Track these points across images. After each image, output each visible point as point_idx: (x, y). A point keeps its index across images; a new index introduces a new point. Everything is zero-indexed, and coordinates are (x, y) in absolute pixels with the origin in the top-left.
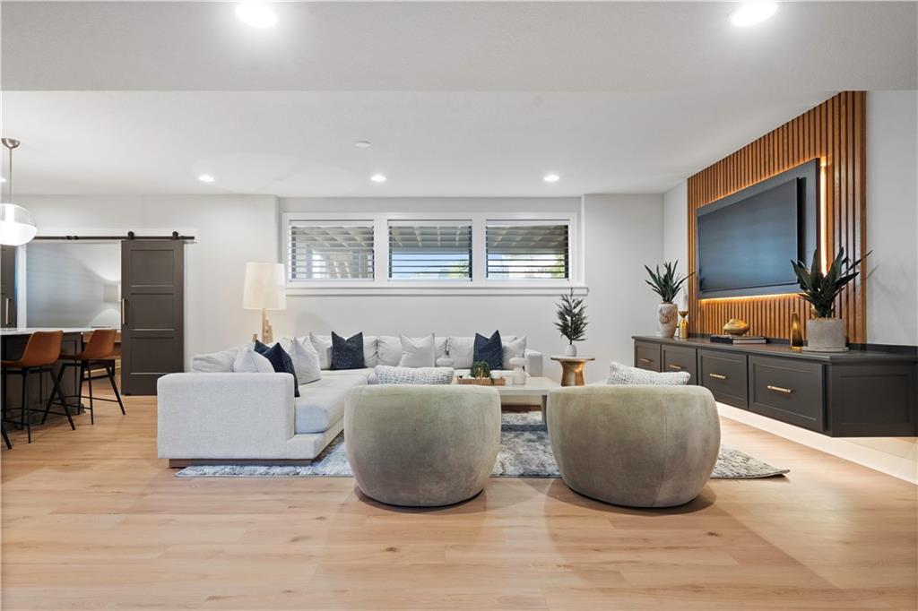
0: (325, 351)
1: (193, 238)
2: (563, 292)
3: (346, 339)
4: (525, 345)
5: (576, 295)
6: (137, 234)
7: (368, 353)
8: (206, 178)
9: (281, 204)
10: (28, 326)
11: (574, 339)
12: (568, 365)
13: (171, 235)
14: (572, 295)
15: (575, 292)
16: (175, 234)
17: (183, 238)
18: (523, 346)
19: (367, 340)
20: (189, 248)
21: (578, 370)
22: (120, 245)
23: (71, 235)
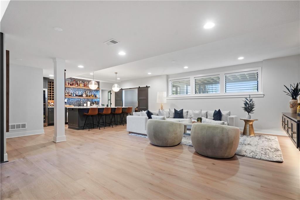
0: (173, 114)
1: (150, 87)
2: (245, 96)
3: (178, 110)
4: (230, 114)
5: (251, 97)
6: (140, 87)
7: (184, 114)
8: (150, 74)
9: (168, 77)
10: (125, 106)
11: (250, 113)
12: (246, 121)
13: (146, 86)
14: (250, 97)
15: (251, 96)
16: (147, 86)
17: (148, 87)
18: (229, 114)
19: (184, 111)
20: (149, 89)
21: (251, 123)
22: (137, 90)
23: (130, 88)
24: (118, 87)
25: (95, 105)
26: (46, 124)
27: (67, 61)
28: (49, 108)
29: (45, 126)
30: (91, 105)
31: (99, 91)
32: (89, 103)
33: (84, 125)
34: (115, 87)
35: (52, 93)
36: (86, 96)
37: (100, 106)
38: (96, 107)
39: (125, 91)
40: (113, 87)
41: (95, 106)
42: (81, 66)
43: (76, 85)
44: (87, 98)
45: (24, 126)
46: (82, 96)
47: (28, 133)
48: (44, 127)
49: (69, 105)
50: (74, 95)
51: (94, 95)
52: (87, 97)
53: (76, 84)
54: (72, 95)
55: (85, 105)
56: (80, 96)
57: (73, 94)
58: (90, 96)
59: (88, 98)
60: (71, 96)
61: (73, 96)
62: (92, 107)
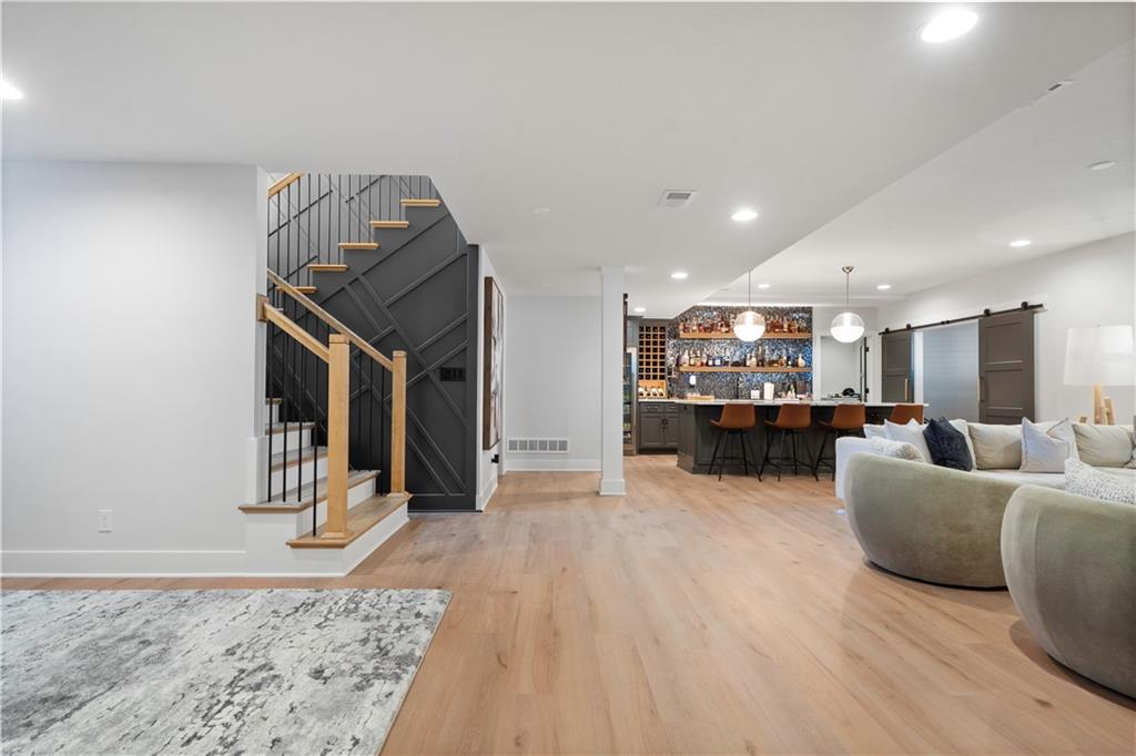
1: (1041, 306)
6: (993, 310)
8: (1020, 243)
13: (1020, 306)
16: (1025, 304)
17: (1032, 307)
20: (1038, 318)
22: (978, 326)
23: (945, 320)
24: (853, 324)
25: (791, 394)
26: (633, 447)
27: (628, 269)
28: (640, 403)
29: (626, 453)
30: (776, 395)
31: (811, 343)
32: (769, 388)
33: (711, 459)
34: (841, 324)
35: (659, 360)
36: (758, 365)
37: (817, 399)
38: (797, 402)
39: (925, 333)
40: (835, 325)
41: (791, 398)
42: (680, 275)
43: (724, 329)
44: (761, 369)
45: (563, 445)
46: (745, 365)
47: (572, 464)
48: (625, 455)
49: (699, 395)
50: (718, 362)
51: (788, 358)
52: (763, 365)
53: (722, 326)
54: (711, 363)
55: (755, 394)
56: (736, 364)
57: (714, 360)
58: (772, 363)
59: (767, 369)
60: (707, 364)
61: (714, 365)
62: (779, 402)
